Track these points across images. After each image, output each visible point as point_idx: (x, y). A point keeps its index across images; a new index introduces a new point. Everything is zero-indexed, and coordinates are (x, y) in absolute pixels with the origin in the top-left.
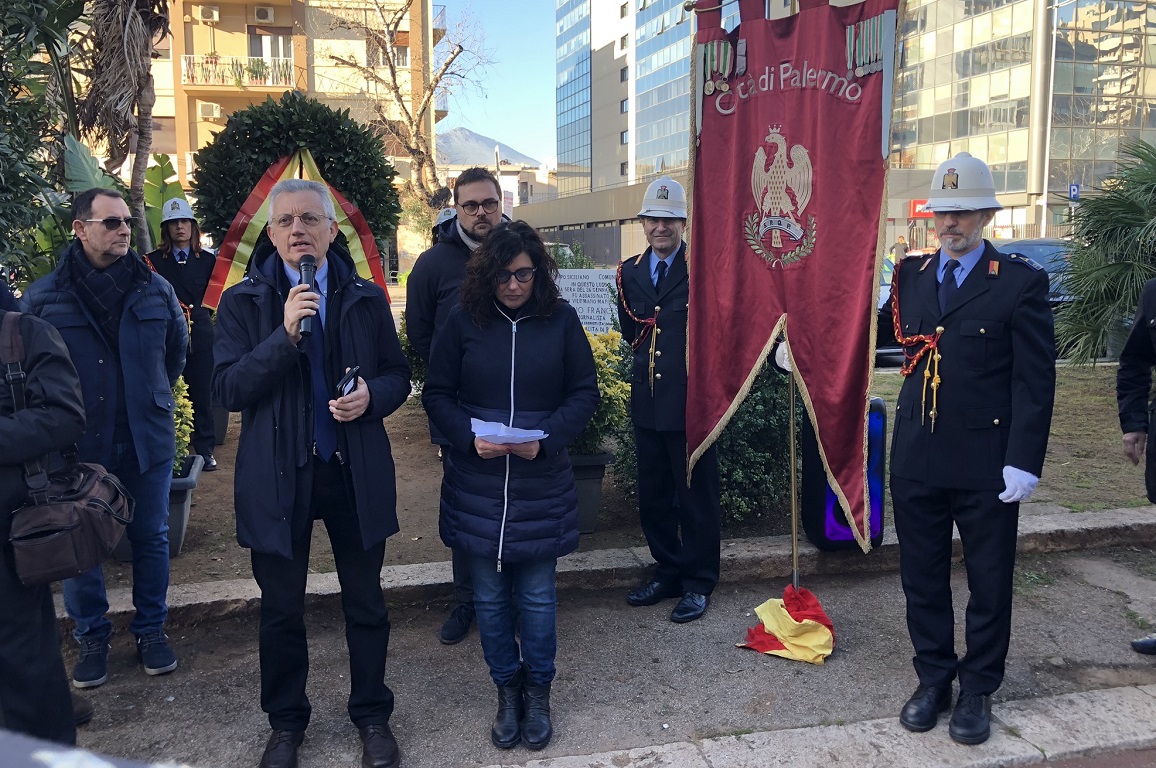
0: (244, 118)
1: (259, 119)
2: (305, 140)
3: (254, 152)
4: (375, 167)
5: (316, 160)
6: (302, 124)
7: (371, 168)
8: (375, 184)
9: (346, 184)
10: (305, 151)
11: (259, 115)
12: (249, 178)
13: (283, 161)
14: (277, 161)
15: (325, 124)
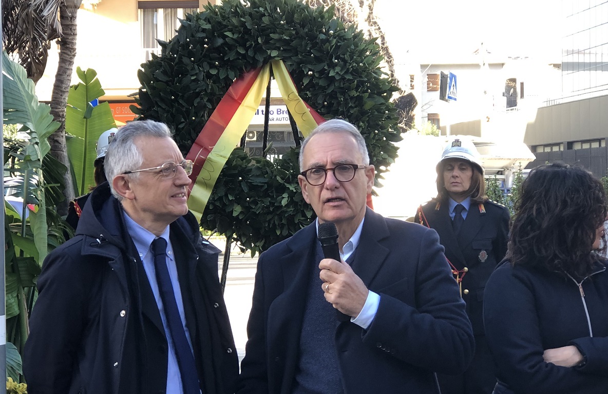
0: (202, 22)
1: (219, 23)
2: (278, 49)
3: (212, 66)
4: (368, 81)
5: (292, 74)
6: (274, 27)
7: (363, 83)
8: (369, 104)
9: (330, 105)
10: (277, 64)
11: (220, 19)
12: (206, 99)
13: (248, 77)
14: (241, 77)
15: (303, 26)
